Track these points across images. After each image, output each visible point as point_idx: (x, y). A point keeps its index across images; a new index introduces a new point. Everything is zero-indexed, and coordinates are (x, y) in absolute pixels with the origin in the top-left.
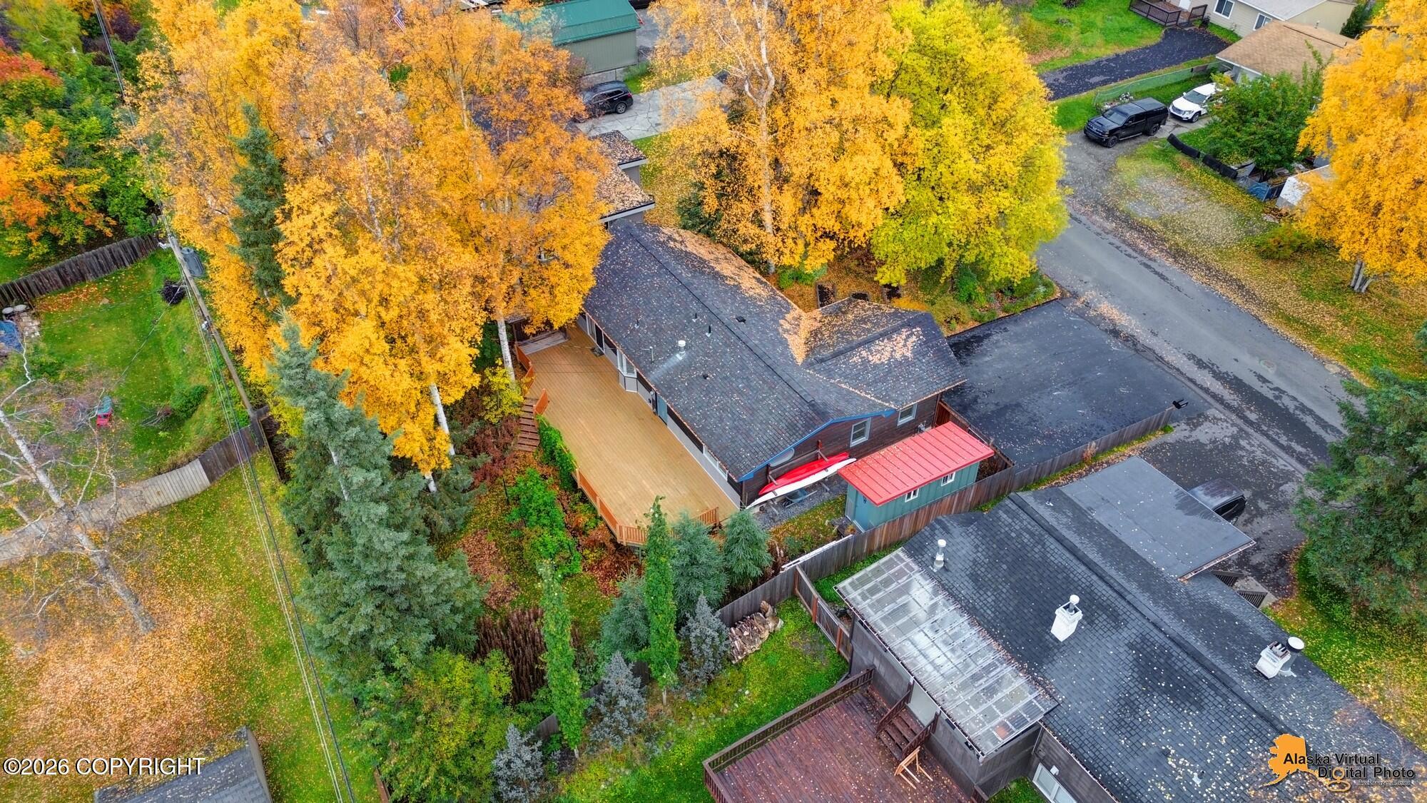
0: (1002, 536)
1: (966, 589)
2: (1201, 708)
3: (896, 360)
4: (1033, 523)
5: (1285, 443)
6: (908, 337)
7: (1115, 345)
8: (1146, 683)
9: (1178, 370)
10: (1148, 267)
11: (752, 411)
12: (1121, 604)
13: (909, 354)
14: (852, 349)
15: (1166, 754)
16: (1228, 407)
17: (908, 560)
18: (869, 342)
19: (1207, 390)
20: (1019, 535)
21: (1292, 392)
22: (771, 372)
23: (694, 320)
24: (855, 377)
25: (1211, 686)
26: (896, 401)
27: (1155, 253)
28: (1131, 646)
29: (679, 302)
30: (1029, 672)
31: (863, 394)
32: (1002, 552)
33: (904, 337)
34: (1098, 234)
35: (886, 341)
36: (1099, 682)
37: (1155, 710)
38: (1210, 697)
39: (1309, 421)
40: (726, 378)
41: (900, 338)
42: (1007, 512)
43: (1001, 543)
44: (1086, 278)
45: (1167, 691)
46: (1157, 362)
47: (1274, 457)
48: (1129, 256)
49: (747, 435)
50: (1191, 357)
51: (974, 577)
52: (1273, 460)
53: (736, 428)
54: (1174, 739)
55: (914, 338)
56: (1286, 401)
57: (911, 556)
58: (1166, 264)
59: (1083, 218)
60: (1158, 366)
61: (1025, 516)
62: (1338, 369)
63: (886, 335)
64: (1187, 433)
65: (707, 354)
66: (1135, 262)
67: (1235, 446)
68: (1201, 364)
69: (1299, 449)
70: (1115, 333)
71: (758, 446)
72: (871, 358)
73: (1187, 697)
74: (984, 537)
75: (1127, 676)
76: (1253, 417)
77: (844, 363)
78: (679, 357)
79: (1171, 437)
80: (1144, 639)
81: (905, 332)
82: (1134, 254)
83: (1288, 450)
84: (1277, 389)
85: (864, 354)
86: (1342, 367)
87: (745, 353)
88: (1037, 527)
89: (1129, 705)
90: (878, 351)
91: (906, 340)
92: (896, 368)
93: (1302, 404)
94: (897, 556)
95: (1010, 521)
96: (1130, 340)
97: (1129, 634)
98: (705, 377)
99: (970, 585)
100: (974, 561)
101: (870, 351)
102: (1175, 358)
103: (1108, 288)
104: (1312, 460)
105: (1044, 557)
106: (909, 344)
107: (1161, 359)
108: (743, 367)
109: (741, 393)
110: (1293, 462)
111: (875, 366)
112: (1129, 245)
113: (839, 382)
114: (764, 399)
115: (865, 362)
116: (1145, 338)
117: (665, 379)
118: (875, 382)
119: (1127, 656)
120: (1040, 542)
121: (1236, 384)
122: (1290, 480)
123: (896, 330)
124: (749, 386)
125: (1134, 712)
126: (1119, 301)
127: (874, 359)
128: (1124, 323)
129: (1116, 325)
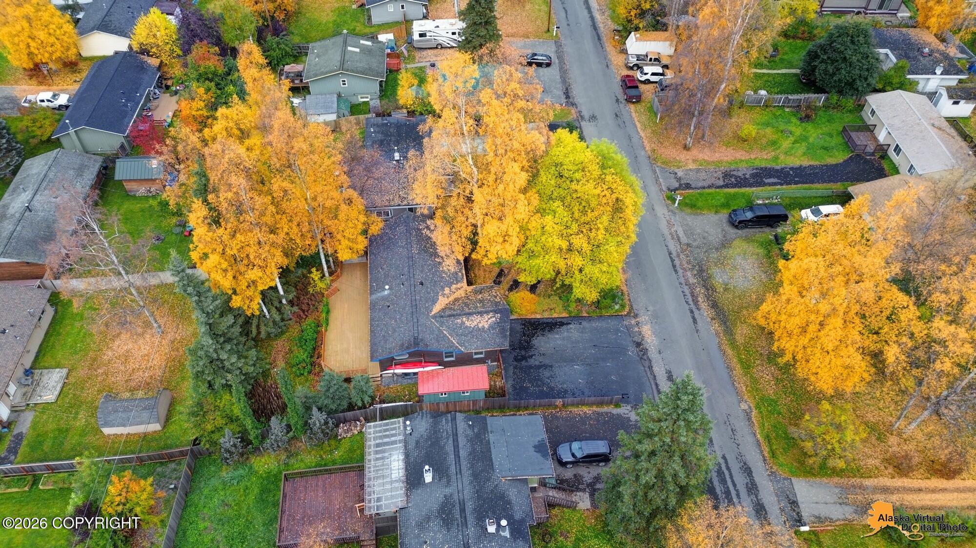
0: (437, 429)
1: (412, 445)
2: (448, 531)
3: (478, 327)
4: (451, 429)
6: (491, 318)
7: (632, 351)
11: (394, 331)
13: (486, 326)
14: (460, 315)
17: (402, 424)
18: (470, 314)
20: (443, 432)
21: (706, 410)
22: (412, 316)
23: (402, 277)
24: (453, 330)
25: (458, 524)
26: (466, 348)
27: (704, 305)
28: (445, 496)
30: (407, 490)
31: (452, 339)
32: (433, 436)
33: (489, 317)
34: (681, 284)
35: (479, 316)
36: (426, 505)
37: (435, 525)
38: (454, 529)
40: (395, 311)
41: (486, 317)
42: (446, 419)
43: (435, 432)
44: (651, 308)
49: (386, 341)
50: (669, 372)
51: (417, 442)
55: (494, 319)
58: (706, 313)
60: (645, 371)
61: (450, 425)
62: (747, 407)
63: (481, 313)
64: (627, 412)
65: (395, 296)
66: (687, 307)
70: (638, 344)
72: (466, 322)
74: (432, 426)
75: (435, 507)
77: (452, 321)
78: (386, 293)
80: (451, 495)
82: (691, 302)
87: (409, 301)
88: (451, 431)
89: (428, 519)
90: (472, 320)
91: (489, 319)
92: (477, 332)
94: (399, 421)
95: (445, 424)
97: (448, 491)
98: (389, 307)
99: (414, 444)
102: (659, 370)
103: (656, 318)
105: (444, 445)
106: (490, 321)
107: (650, 367)
108: (404, 308)
109: (396, 321)
112: (693, 296)
113: (444, 330)
115: (463, 323)
116: (653, 353)
117: (374, 301)
118: (462, 334)
119: (441, 499)
120: (448, 438)
123: (487, 312)
124: (400, 318)
125: (428, 522)
126: (657, 328)
127: (468, 324)
128: (649, 341)
129: (643, 340)
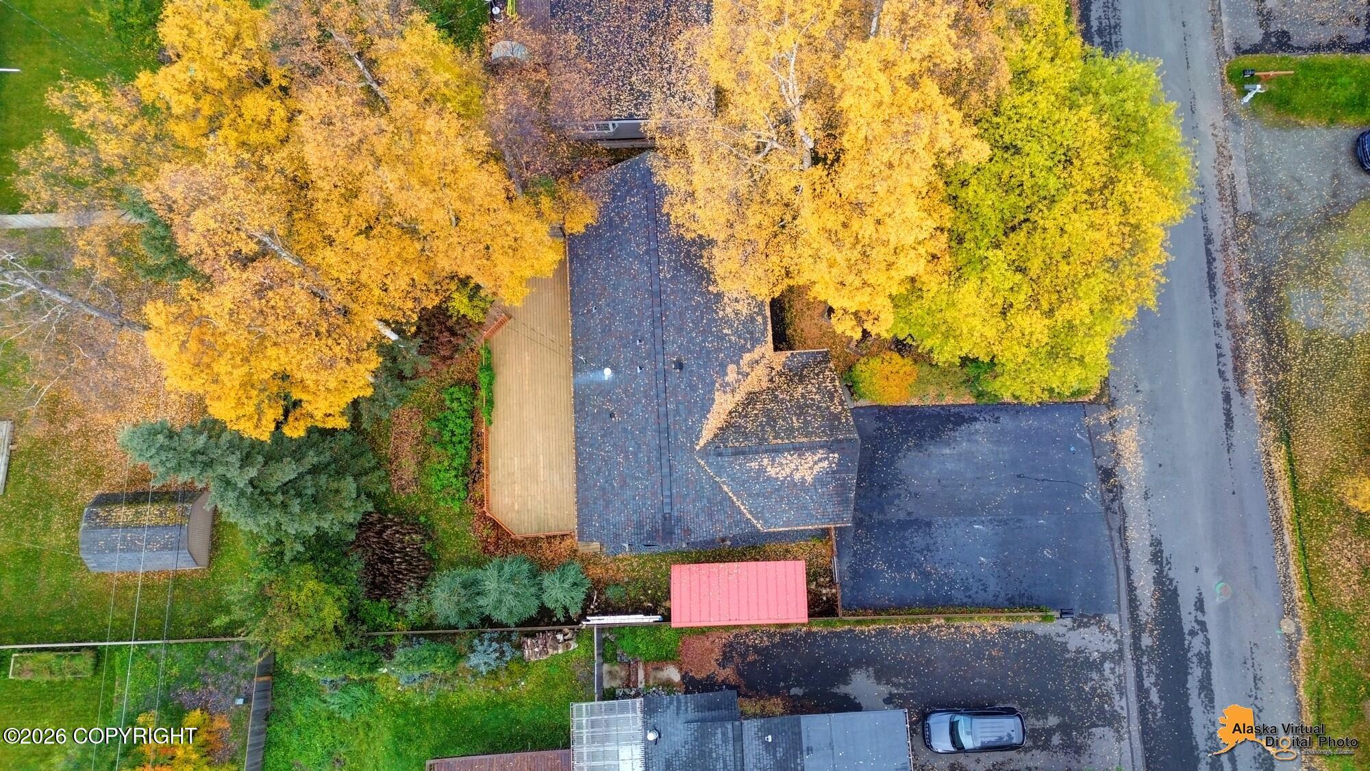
3: (793, 480)
5: (1147, 684)
6: (820, 460)
7: (1092, 491)
9: (1128, 551)
10: (1227, 398)
11: (624, 484)
13: (809, 479)
14: (757, 452)
16: (1134, 618)
17: (639, 714)
18: (777, 450)
19: (1131, 589)
20: (717, 759)
21: (1213, 634)
22: (658, 455)
23: (638, 343)
24: (741, 484)
26: (766, 521)
27: (1254, 383)
29: (638, 310)
31: (738, 503)
32: (698, 762)
33: (816, 458)
34: (1217, 324)
35: (795, 456)
39: (1196, 672)
40: (625, 430)
41: (810, 458)
42: (724, 734)
43: (702, 755)
44: (1144, 386)
46: (1115, 534)
47: (1121, 694)
48: (1221, 373)
49: (608, 504)
50: (1156, 543)
51: (668, 763)
52: (1117, 697)
53: (603, 489)
55: (825, 464)
56: (1197, 644)
57: (643, 711)
58: (1255, 402)
59: (1222, 290)
60: (1111, 539)
61: (731, 748)
62: (1292, 629)
63: (799, 449)
64: (1062, 630)
65: (626, 391)
66: (1219, 385)
67: (1097, 666)
68: (1157, 557)
69: (1154, 697)
70: (1107, 474)
71: (607, 521)
72: (769, 469)
74: (696, 739)
76: (1146, 641)
77: (740, 465)
79: (1042, 629)
81: (820, 454)
82: (1230, 375)
83: (1142, 692)
84: (1203, 625)
85: (765, 461)
86: (1298, 630)
87: (653, 416)
88: (732, 763)
90: (781, 464)
91: (816, 463)
92: (790, 489)
93: (1208, 653)
94: (635, 705)
96: (1116, 492)
98: (612, 415)
99: (662, 766)
101: (773, 460)
102: (1139, 539)
104: (1155, 714)
106: (817, 468)
107: (1122, 530)
108: (643, 431)
109: (626, 458)
110: (1134, 708)
111: (769, 478)
112: (1236, 357)
113: (724, 483)
114: (638, 479)
115: (762, 470)
116: (1132, 500)
117: (583, 391)
118: (758, 495)
121: (1168, 596)
122: (1110, 725)
123: (812, 448)
124: (635, 454)
126: (1150, 435)
127: (771, 471)
128: (1129, 467)
129: (1117, 463)
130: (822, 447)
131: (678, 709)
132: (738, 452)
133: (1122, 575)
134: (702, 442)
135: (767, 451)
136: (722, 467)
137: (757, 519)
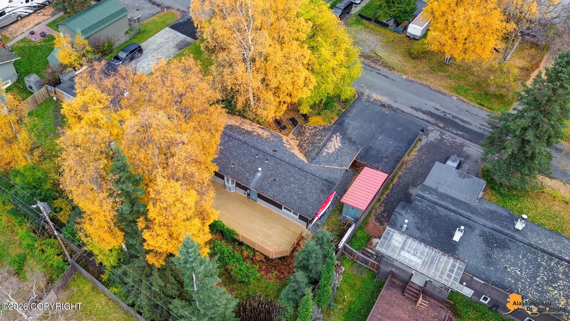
0: (421, 210)
1: (418, 234)
2: (510, 249)
3: (337, 149)
4: (429, 202)
5: (455, 132)
6: (336, 138)
7: (386, 111)
8: (490, 247)
9: (410, 114)
10: (379, 73)
11: (303, 189)
12: (470, 222)
13: (340, 145)
14: (321, 150)
15: (506, 267)
16: (433, 124)
17: (393, 230)
18: (325, 145)
19: (423, 119)
20: (426, 208)
21: (448, 112)
22: (302, 171)
23: (257, 157)
24: (327, 161)
25: (509, 240)
26: (345, 165)
28: (480, 236)
29: (246, 151)
30: (452, 256)
31: (334, 167)
32: (423, 216)
33: (335, 138)
35: (330, 142)
36: (476, 251)
37: (497, 254)
38: (511, 245)
39: (458, 121)
41: (334, 139)
42: (418, 201)
43: (422, 213)
45: (497, 247)
46: (403, 114)
47: (455, 139)
48: (371, 71)
49: (306, 200)
50: (412, 107)
51: (418, 229)
52: (455, 140)
54: (506, 262)
55: (338, 138)
56: (448, 116)
57: (393, 228)
61: (425, 201)
63: (329, 140)
64: (426, 139)
65: (270, 171)
67: (442, 139)
68: (417, 110)
69: (461, 133)
70: (384, 106)
71: (312, 203)
72: (329, 151)
73: (504, 247)
74: (415, 212)
75: (483, 246)
76: (441, 125)
77: (322, 157)
78: (259, 174)
79: (423, 143)
80: (483, 232)
81: (334, 136)
83: (457, 134)
84: (443, 112)
85: (326, 150)
86: (457, 97)
87: (287, 166)
88: (431, 204)
89: (488, 256)
90: (330, 147)
91: (336, 140)
92: (339, 152)
93: (453, 115)
94: (388, 230)
95: (421, 204)
96: (390, 107)
97: (477, 232)
98: (275, 180)
99: (418, 232)
100: (416, 223)
101: (327, 148)
102: (408, 110)
103: (371, 88)
104: (466, 136)
105: (438, 214)
106: (338, 141)
107: (403, 111)
108: (289, 172)
109: (294, 183)
110: (461, 138)
111: (332, 153)
113: (324, 165)
114: (305, 183)
115: (328, 153)
116: (395, 105)
117: (258, 186)
118: (335, 160)
119: (480, 239)
120: (434, 208)
121: (430, 114)
122: (464, 146)
123: (331, 137)
124: (296, 179)
125: (491, 257)
128: (384, 101)
129: (381, 102)
130: (333, 134)
131: (399, 214)
132: (317, 154)
133: (417, 119)
134: (306, 161)
135: (323, 147)
136: (318, 162)
137: (343, 167)
